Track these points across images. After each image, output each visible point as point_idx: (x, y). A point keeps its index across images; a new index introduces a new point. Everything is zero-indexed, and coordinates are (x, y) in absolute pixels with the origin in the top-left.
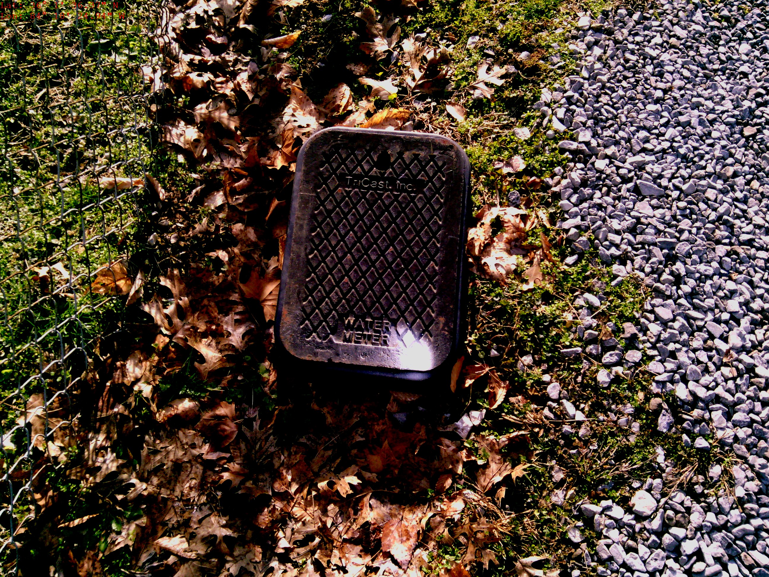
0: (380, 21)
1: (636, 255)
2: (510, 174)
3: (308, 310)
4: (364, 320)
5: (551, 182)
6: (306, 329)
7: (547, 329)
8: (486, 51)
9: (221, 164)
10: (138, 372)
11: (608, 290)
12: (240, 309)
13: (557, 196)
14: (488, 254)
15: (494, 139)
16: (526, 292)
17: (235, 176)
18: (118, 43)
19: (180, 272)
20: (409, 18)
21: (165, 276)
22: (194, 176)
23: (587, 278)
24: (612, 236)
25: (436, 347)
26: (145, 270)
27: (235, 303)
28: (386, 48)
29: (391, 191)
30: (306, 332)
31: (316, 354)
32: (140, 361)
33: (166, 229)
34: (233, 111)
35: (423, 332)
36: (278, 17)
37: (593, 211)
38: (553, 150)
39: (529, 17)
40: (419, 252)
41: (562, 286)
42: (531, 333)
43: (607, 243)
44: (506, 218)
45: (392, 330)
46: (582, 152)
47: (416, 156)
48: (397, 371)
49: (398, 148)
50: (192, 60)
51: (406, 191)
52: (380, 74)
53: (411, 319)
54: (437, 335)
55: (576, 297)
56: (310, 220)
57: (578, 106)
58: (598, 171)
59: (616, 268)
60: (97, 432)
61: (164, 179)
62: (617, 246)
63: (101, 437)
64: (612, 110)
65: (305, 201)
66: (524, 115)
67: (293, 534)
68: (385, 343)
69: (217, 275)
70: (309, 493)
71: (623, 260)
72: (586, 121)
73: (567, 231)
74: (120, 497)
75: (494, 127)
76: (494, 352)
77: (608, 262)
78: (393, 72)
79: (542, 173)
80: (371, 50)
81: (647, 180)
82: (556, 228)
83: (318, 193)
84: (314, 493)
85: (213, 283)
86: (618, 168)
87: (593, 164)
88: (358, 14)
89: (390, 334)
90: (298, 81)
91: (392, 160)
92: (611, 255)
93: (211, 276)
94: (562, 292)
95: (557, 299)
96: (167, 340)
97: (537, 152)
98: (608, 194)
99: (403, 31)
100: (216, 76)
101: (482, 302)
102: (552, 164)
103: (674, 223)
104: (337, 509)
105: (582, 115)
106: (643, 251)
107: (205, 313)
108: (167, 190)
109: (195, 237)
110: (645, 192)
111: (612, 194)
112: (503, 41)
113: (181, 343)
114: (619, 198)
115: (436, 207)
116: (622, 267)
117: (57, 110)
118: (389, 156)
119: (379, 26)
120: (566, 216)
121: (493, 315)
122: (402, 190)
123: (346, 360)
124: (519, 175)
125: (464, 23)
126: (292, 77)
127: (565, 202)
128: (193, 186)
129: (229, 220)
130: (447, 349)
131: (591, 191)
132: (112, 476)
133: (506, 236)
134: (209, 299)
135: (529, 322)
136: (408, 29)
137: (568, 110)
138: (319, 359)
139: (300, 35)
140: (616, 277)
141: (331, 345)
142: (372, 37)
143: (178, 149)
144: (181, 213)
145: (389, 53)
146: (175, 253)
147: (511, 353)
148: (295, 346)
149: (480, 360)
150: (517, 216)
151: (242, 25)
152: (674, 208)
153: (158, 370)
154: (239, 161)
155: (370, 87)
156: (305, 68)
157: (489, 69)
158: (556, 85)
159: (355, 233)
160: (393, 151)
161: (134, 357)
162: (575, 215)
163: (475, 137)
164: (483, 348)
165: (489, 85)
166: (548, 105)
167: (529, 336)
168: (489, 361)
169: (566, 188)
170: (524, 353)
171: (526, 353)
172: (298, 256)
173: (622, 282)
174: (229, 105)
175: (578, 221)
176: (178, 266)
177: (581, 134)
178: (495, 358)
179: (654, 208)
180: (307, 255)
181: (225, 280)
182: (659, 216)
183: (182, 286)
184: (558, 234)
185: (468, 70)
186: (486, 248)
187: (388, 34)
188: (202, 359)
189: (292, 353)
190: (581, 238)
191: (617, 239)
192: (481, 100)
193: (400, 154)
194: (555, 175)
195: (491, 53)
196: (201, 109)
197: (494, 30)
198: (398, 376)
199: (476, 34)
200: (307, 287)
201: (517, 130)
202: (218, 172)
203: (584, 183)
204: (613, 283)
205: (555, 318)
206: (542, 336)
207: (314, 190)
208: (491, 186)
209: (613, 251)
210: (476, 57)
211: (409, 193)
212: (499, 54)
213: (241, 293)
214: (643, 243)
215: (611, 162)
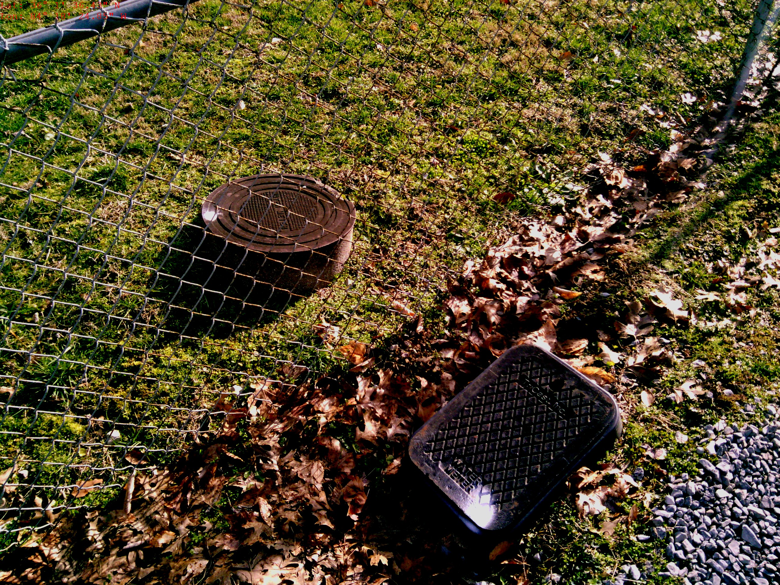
0: (642, 316)
1: (696, 569)
2: (648, 457)
3: (439, 437)
4: (467, 468)
5: (673, 479)
6: (429, 446)
7: (585, 567)
8: (701, 374)
9: (468, 337)
10: (327, 409)
11: (652, 574)
12: (409, 419)
13: (669, 491)
14: (588, 493)
15: (658, 430)
16: (592, 533)
17: (471, 347)
18: (466, 242)
19: (394, 375)
20: (664, 326)
21: (384, 371)
22: (446, 332)
23: (644, 556)
24: (686, 542)
25: (498, 517)
26: (377, 360)
27: (409, 414)
28: (633, 334)
29: (548, 406)
30: (427, 449)
31: (422, 465)
32: (333, 405)
33: (405, 347)
34: (501, 313)
35: (498, 502)
36: (577, 280)
37: (687, 517)
38: (692, 461)
39: (754, 371)
40: (535, 453)
41: (622, 549)
42: (572, 560)
43: (679, 545)
44: (619, 480)
45: (479, 486)
46: (713, 475)
47: (582, 396)
48: (461, 512)
49: (573, 383)
50: (501, 273)
51: (558, 412)
52: (615, 347)
53: (496, 488)
54: (505, 511)
55: (626, 563)
56: (483, 388)
57: (739, 447)
58: (716, 496)
59: (672, 565)
60: (282, 421)
61: (428, 323)
62: (686, 553)
63: (281, 426)
64: (767, 467)
65: (489, 376)
66: (694, 429)
67: (325, 559)
68: (468, 491)
69: (412, 391)
70: (354, 547)
71: (682, 564)
72: (735, 459)
73: (655, 516)
74: (261, 462)
75: (665, 422)
76: (538, 556)
77: (670, 557)
78: (626, 351)
79: (673, 470)
80: (620, 329)
81: (754, 530)
82: (650, 510)
83: (500, 376)
84: (357, 549)
85: (406, 393)
86: (735, 505)
87: (716, 489)
88: (627, 303)
89: (476, 487)
90: (557, 320)
91: (564, 388)
92: (676, 555)
93: (408, 389)
94: (619, 553)
95: (611, 555)
96: (355, 403)
97: (680, 456)
98: (711, 516)
99: (654, 331)
100: (507, 289)
101: (556, 518)
102: (684, 469)
103: (753, 574)
104: (361, 571)
105: (735, 453)
106: (705, 571)
107: (387, 408)
108: (425, 329)
109: (418, 363)
110: (745, 536)
111: (715, 519)
112: (719, 375)
113: (359, 410)
114: (718, 526)
115: (570, 434)
116: (677, 568)
117: (404, 256)
118: (564, 384)
119: (638, 318)
120: (664, 507)
121: (557, 531)
122: (556, 410)
123: (436, 482)
124: (654, 461)
125: (703, 350)
126: (554, 316)
127: (672, 498)
128: (440, 337)
129: (447, 369)
130: (504, 524)
131: (698, 505)
132: (268, 448)
133: (609, 490)
134: (398, 401)
135: (577, 553)
136: (659, 332)
137: (728, 444)
138: (422, 469)
139: (580, 296)
140: (667, 570)
141: (435, 467)
142: (627, 322)
143: (450, 312)
144: (421, 345)
145: (632, 338)
146: (399, 362)
147: (548, 565)
148: (415, 451)
149: (524, 554)
150: (628, 483)
151: (549, 272)
152: (762, 565)
153: (337, 416)
154: (481, 342)
155: (601, 350)
156: (567, 315)
157: (694, 386)
158: (734, 424)
159: (504, 414)
160: (569, 383)
161: (332, 400)
162: (671, 510)
163: (645, 420)
164: (531, 547)
165: (684, 395)
166: (716, 432)
167: (569, 562)
168: (530, 559)
169: (679, 488)
170: (556, 571)
171: (559, 573)
172: (459, 403)
173: (668, 577)
174: (501, 308)
175: (669, 515)
176: (394, 370)
177: (723, 463)
178: (536, 560)
179: (742, 551)
180: (465, 406)
181: (413, 396)
182: (741, 559)
183: (388, 383)
184: (648, 514)
185: (678, 377)
186: (589, 488)
187: (641, 326)
188: (363, 428)
189: (410, 454)
190: (661, 528)
191: (689, 547)
192: (671, 401)
193: (572, 388)
194: (681, 477)
195: (704, 377)
196: (483, 300)
197: (719, 363)
198: (461, 518)
199: (704, 360)
200: (449, 424)
201: (679, 433)
202: (463, 340)
203: (697, 496)
204: (660, 573)
205: (597, 565)
206: (577, 568)
207: (499, 374)
208: (628, 454)
209: (680, 554)
210: (691, 373)
211: (558, 414)
212: (709, 380)
213: (417, 411)
214: (709, 566)
215: (733, 498)
